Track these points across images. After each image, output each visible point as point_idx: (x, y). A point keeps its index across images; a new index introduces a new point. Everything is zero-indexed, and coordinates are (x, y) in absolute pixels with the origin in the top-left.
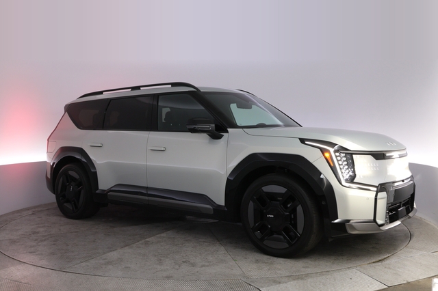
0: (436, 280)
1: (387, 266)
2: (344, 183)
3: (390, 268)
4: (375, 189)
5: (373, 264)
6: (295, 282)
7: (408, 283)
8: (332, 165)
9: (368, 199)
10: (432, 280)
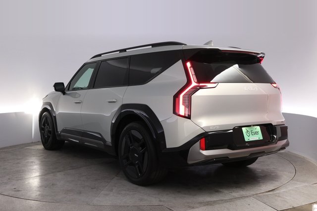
0: (315, 206)
1: (277, 195)
3: (279, 196)
5: (267, 194)
6: (205, 207)
7: (294, 208)
10: (312, 206)
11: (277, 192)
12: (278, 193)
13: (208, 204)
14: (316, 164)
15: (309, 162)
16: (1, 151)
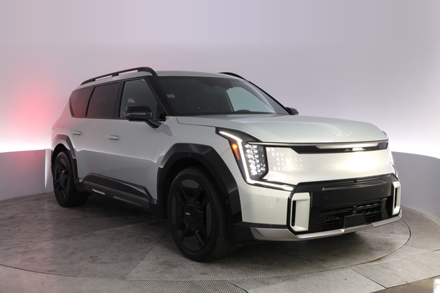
0: (437, 281)
1: (385, 266)
2: (249, 180)
3: (388, 268)
4: (291, 189)
5: (370, 264)
6: (285, 283)
7: (408, 284)
8: (238, 159)
9: (278, 200)
10: (433, 281)
11: (384, 261)
12: (386, 264)
13: (289, 279)
14: (438, 223)
15: (429, 220)
16: (1, 205)
